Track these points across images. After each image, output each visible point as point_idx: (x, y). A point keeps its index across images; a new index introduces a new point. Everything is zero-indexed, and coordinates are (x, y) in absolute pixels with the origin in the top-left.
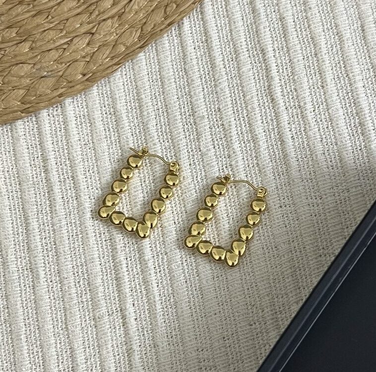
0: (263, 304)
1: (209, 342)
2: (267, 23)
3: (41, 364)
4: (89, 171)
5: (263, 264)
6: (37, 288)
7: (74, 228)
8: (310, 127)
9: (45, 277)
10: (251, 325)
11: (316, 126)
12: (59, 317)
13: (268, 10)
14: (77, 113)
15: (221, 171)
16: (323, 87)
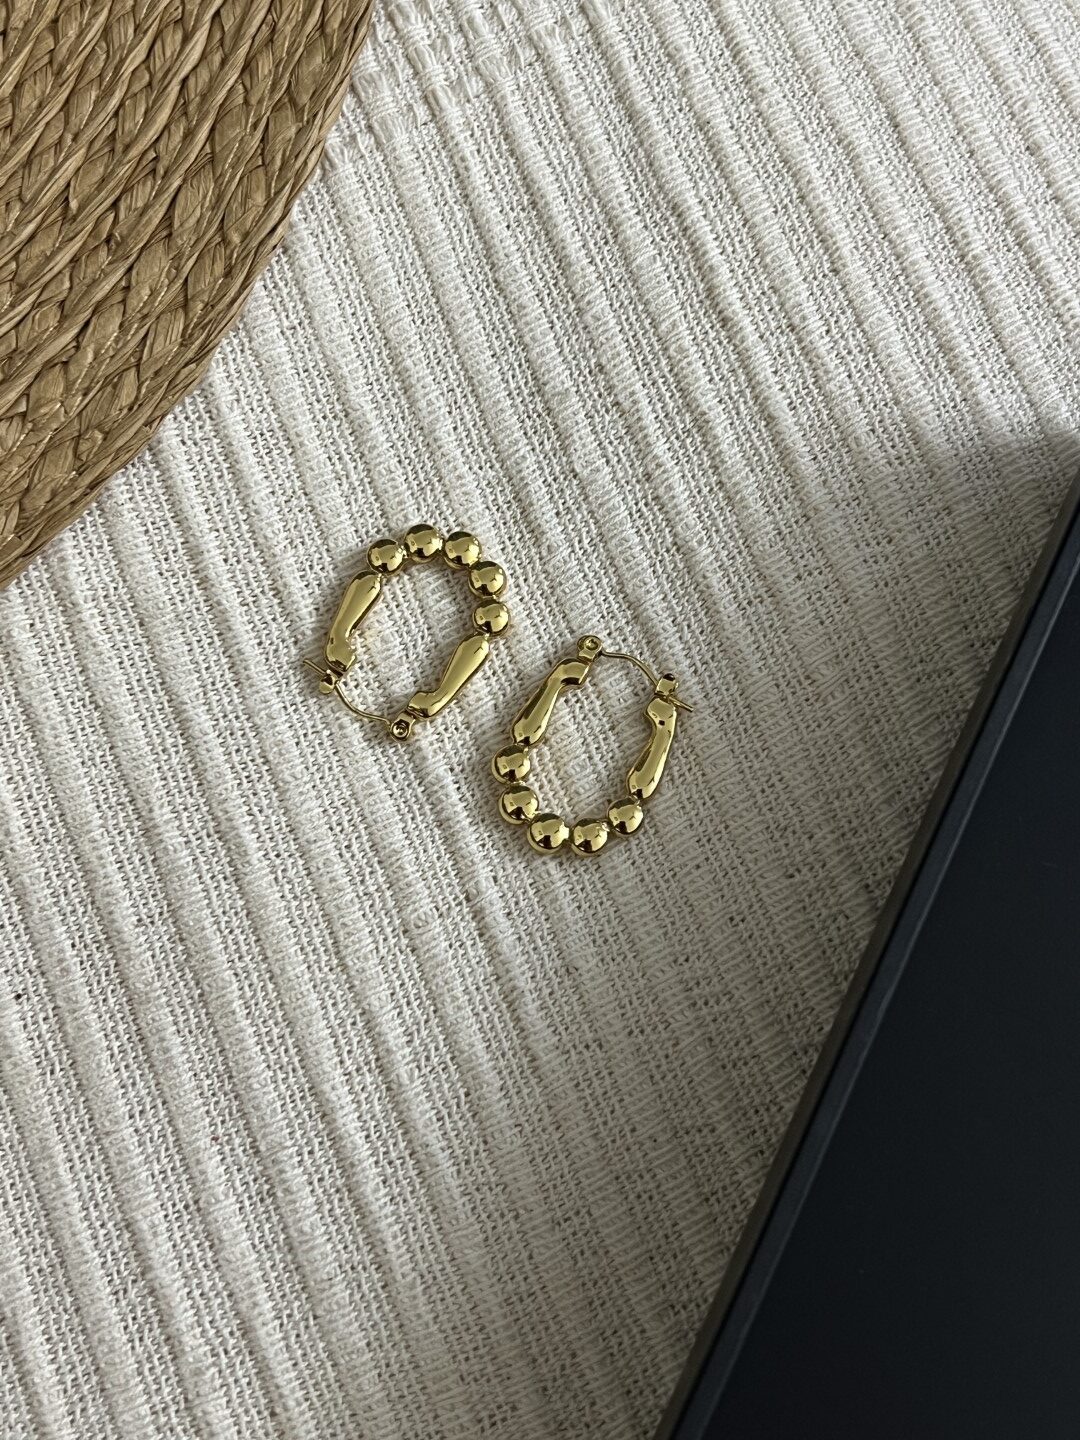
0: (807, 820)
1: (698, 937)
2: (670, 140)
3: (297, 1065)
4: (311, 567)
5: (785, 724)
6: (248, 878)
7: (306, 717)
8: (827, 372)
9: (259, 849)
10: (792, 876)
11: (842, 369)
12: (317, 941)
13: (666, 110)
14: (254, 425)
15: (636, 516)
16: (835, 271)
